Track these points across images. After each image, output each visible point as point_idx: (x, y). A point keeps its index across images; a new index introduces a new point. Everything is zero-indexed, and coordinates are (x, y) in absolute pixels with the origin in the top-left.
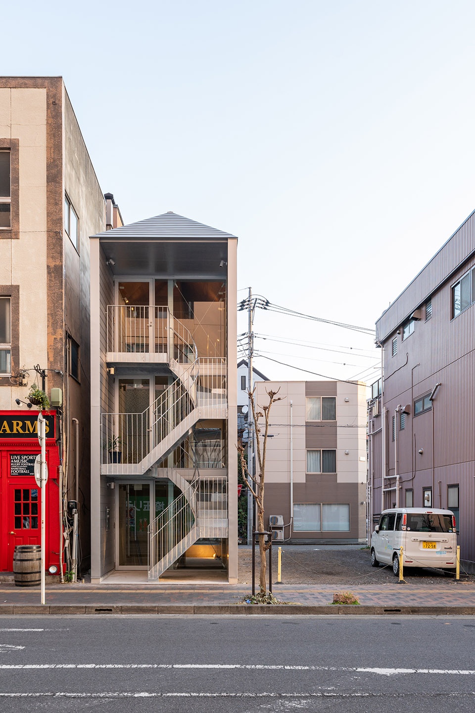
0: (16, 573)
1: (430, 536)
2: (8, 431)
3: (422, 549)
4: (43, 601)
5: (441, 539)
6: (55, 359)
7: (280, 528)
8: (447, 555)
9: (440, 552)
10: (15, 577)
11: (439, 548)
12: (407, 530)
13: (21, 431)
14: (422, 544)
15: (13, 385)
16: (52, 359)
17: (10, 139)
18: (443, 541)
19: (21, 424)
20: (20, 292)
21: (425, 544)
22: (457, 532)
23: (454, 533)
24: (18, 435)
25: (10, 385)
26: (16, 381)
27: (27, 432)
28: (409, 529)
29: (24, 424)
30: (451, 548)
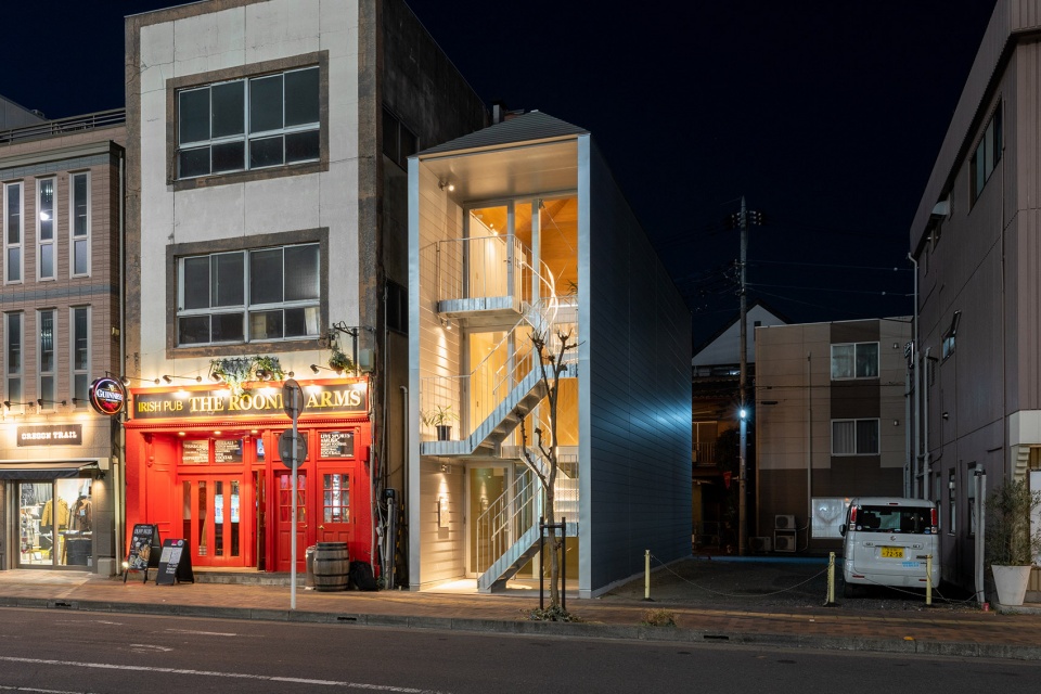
1: (893, 539)
2: (316, 405)
3: (881, 559)
4: (293, 607)
5: (911, 544)
6: (367, 314)
7: (791, 533)
8: (920, 568)
9: (909, 563)
11: (907, 557)
12: (856, 530)
13: (330, 404)
14: (881, 551)
15: (322, 348)
16: (364, 314)
17: (319, 52)
18: (915, 546)
19: (329, 394)
20: (330, 236)
21: (885, 550)
22: (939, 533)
23: (933, 536)
24: (327, 409)
25: (318, 348)
26: (324, 344)
27: (336, 404)
28: (859, 527)
29: (333, 395)
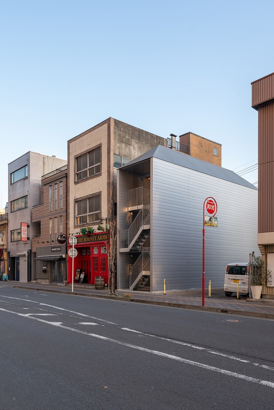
0: (96, 285)
1: (236, 277)
2: (99, 239)
3: (232, 283)
4: (73, 291)
5: (240, 278)
6: (109, 214)
9: (240, 285)
10: (96, 287)
11: (240, 282)
12: (227, 274)
14: (233, 281)
17: (100, 144)
18: (241, 279)
20: (102, 193)
23: (247, 276)
24: (101, 240)
28: (227, 273)
30: (245, 283)
